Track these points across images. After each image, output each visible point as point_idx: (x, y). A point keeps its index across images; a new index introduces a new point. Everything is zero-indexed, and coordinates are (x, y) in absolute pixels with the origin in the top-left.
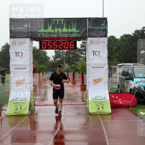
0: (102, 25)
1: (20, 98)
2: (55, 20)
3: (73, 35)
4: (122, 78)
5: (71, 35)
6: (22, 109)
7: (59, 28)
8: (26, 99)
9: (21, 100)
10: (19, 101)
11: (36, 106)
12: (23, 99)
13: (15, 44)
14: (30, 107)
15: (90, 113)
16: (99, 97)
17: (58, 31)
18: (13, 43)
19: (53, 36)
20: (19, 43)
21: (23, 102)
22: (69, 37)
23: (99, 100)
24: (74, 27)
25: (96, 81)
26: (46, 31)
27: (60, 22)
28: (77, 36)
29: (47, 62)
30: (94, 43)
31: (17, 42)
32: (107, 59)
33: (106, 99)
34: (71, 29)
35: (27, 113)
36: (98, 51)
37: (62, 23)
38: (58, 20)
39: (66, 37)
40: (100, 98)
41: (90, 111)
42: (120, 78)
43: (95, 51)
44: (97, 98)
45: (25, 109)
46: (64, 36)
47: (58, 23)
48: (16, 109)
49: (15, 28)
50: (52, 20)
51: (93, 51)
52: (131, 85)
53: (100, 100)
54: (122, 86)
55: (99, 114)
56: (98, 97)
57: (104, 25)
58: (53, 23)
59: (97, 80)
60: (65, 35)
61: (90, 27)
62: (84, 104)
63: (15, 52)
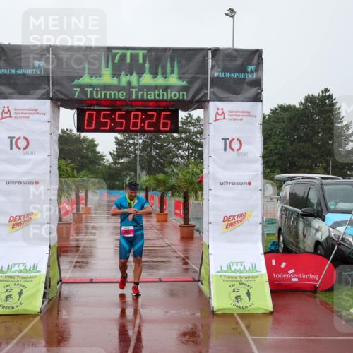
0: (249, 68)
1: (19, 264)
2: (120, 52)
3: (171, 95)
4: (289, 210)
5: (163, 95)
6: (22, 296)
7: (131, 74)
8: (35, 267)
9: (21, 271)
10: (17, 274)
11: (64, 285)
12: (28, 268)
13: (8, 115)
14: (48, 288)
15: (213, 311)
16: (239, 264)
17: (129, 83)
18: (3, 111)
19: (115, 94)
20: (21, 112)
21: (29, 275)
22: (157, 98)
23: (238, 274)
24: (172, 72)
25: (232, 221)
26: (95, 81)
27: (134, 57)
28: (181, 98)
29: (97, 167)
30: (227, 116)
31: (15, 110)
32: (261, 161)
33: (257, 272)
34: (166, 78)
35: (39, 310)
36: (238, 140)
37: (141, 60)
38: (128, 53)
39: (151, 101)
40: (240, 267)
41: (215, 304)
42: (284, 210)
43: (228, 139)
44: (233, 269)
45: (33, 296)
46: (145, 97)
47: (128, 60)
48: (7, 297)
49: (10, 71)
50: (114, 51)
51: (223, 139)
52: (317, 230)
53: (241, 272)
54: (290, 233)
55: (239, 314)
56: (235, 264)
57: (253, 68)
58: (116, 61)
59: (234, 218)
60: (147, 95)
61: (216, 74)
62: (195, 281)
63: (9, 138)
